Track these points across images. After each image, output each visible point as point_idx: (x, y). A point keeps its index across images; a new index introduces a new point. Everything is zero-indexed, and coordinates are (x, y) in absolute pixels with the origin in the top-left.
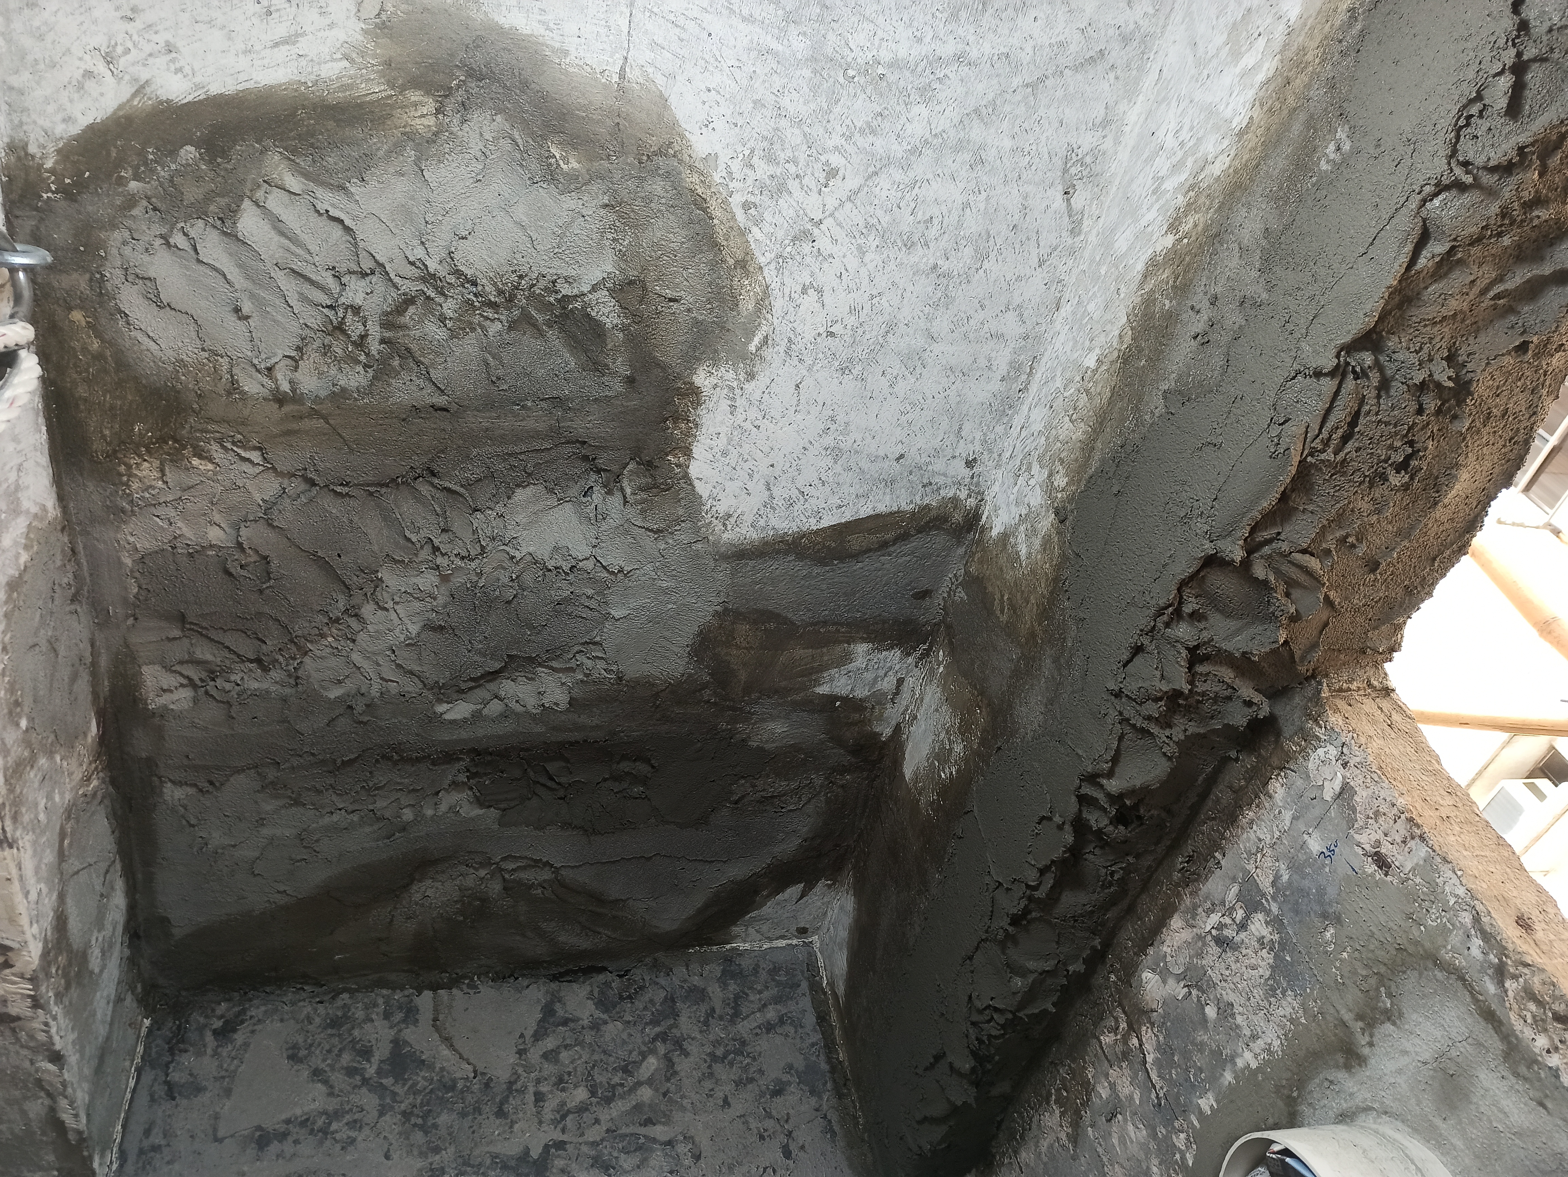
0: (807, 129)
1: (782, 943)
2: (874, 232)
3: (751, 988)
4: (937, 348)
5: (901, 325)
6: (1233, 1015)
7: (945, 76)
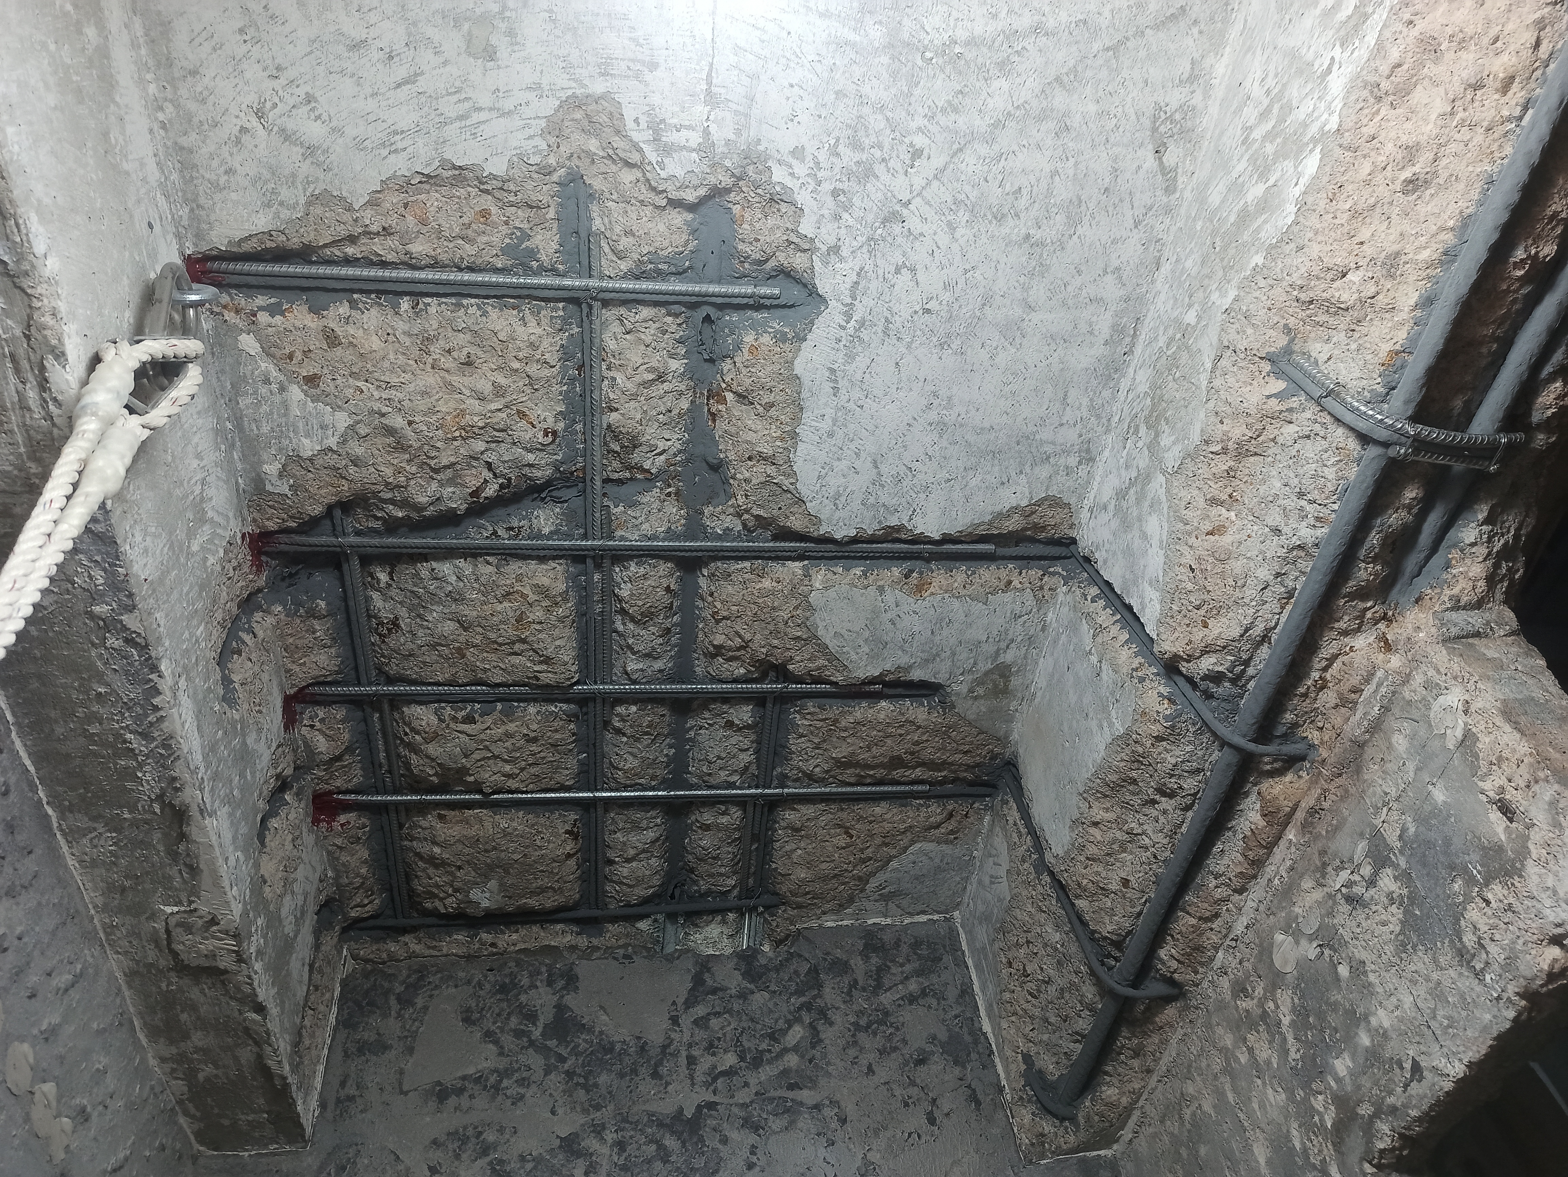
0: (889, 114)
1: (923, 918)
2: (963, 207)
3: (892, 961)
4: (1036, 317)
5: (997, 297)
6: (1365, 973)
7: (1024, 48)
